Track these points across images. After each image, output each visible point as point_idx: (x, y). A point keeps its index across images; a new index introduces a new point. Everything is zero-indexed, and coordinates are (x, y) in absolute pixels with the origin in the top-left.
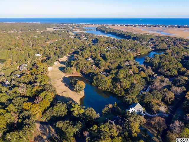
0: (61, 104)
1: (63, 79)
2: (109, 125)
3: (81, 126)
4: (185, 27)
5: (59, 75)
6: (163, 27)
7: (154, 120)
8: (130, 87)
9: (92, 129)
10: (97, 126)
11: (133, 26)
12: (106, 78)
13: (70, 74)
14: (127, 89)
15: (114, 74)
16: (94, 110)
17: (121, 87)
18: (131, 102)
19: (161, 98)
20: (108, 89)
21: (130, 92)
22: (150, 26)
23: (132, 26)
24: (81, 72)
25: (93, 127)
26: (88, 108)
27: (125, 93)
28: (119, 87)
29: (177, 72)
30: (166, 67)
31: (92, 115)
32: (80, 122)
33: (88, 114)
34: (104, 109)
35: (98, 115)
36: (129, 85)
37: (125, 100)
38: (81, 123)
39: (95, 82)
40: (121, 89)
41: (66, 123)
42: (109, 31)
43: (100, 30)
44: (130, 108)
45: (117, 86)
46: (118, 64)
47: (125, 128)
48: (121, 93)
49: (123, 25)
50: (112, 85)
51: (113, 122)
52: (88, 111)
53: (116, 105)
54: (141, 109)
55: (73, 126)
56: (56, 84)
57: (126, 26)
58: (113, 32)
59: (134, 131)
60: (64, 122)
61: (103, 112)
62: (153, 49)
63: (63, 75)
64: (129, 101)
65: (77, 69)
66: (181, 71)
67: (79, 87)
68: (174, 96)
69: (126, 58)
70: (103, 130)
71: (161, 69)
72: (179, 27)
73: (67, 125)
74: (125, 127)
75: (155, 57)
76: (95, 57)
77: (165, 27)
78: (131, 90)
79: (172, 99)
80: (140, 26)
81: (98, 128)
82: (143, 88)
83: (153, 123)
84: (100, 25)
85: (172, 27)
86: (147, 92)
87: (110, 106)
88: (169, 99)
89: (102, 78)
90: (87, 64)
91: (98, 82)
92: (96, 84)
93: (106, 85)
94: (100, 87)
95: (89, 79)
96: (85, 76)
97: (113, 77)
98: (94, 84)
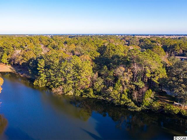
20: (86, 92)
90: (26, 46)
91: (52, 74)
92: (46, 81)
93: (80, 77)
94: (59, 90)
95: (28, 74)
96: (20, 70)
97: (95, 58)
98: (40, 81)
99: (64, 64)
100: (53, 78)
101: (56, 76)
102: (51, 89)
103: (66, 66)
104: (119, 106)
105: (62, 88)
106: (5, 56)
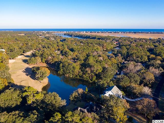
0: (12, 90)
1: (25, 69)
2: (80, 113)
3: (36, 118)
4: (140, 33)
5: (21, 66)
6: (122, 33)
7: (141, 104)
8: (102, 71)
9: (52, 120)
10: (61, 115)
11: (97, 32)
12: (74, 64)
13: (34, 65)
14: (99, 73)
15: (82, 61)
16: (58, 95)
17: (92, 72)
18: (106, 85)
19: (139, 81)
20: (77, 76)
21: (102, 76)
22: (111, 32)
23: (95, 32)
24: (47, 62)
25: (53, 117)
26: (50, 93)
27: (96, 79)
28: (89, 72)
29: (147, 59)
30: (135, 56)
31: (56, 102)
32: (35, 111)
33: (49, 100)
34: (72, 95)
35: (64, 103)
36: (100, 69)
37: (98, 85)
38: (37, 113)
39: (62, 70)
40: (92, 74)
41: (14, 115)
42: (76, 35)
43: (67, 35)
44: (106, 92)
45: (87, 71)
46: (86, 54)
47: (103, 117)
48: (92, 78)
49: (88, 32)
50: (82, 71)
51: (86, 110)
52: (50, 97)
53: (87, 90)
54: (119, 92)
55: (23, 118)
56: (15, 73)
57: (90, 32)
58: (79, 35)
59: (118, 120)
60: (10, 113)
61: (71, 98)
62: (118, 45)
63: (26, 66)
64: (103, 84)
65: (42, 60)
66: (151, 57)
67: (42, 73)
68: (154, 78)
69: (94, 49)
70: (71, 120)
71: (130, 58)
72: (135, 33)
73: (14, 117)
74: (104, 115)
75: (122, 49)
76: (62, 50)
77: (124, 33)
78: (103, 74)
79: (152, 80)
80: (103, 32)
81: (62, 117)
82: (117, 73)
83: (140, 107)
84: (68, 32)
85: (129, 33)
86: (122, 75)
87: (80, 91)
88: (148, 81)
89: (69, 64)
90: (53, 54)
91: (65, 69)
92: (63, 72)
93: (74, 71)
94: (67, 75)
95: (55, 68)
96: (51, 66)
97: (82, 63)
98: (60, 72)
99: (69, 66)
100: (65, 71)
101: (66, 70)
102: (64, 75)
103: (70, 67)
104: (86, 81)
105: (68, 74)
106: (44, 59)
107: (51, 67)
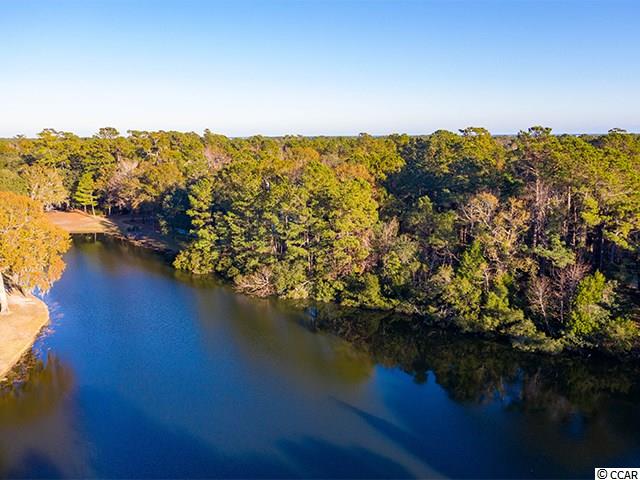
20: (356, 286)
39: (207, 237)
90: (155, 149)
91: (236, 229)
92: (215, 254)
93: (332, 235)
94: (260, 282)
96: (131, 227)
97: (389, 176)
98: (194, 256)
99: (278, 190)
100: (238, 242)
101: (248, 235)
102: (232, 280)
103: (284, 199)
105: (268, 274)
106: (87, 182)
107: (129, 230)
